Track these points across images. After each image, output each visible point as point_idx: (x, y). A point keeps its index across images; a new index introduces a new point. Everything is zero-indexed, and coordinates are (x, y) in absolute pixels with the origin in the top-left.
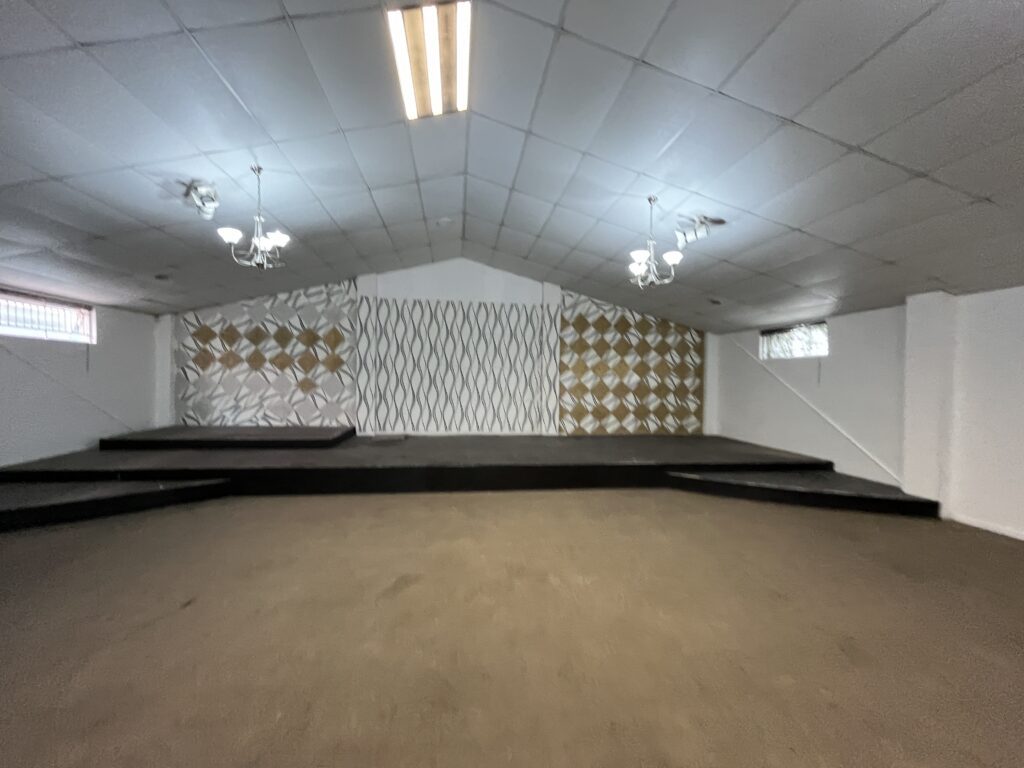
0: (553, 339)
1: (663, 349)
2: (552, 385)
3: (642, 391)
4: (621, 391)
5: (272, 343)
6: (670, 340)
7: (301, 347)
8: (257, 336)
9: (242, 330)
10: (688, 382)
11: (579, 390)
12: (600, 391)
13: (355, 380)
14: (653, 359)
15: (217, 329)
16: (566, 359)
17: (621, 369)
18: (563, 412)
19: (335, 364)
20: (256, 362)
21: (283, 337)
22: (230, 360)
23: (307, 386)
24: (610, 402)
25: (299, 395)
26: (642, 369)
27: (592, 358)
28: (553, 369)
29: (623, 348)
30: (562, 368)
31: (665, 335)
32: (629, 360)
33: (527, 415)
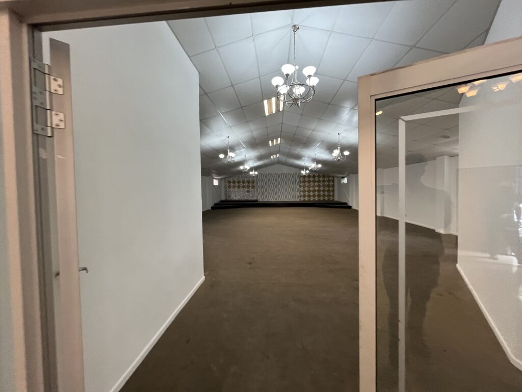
0: (298, 180)
1: (324, 181)
2: (298, 190)
3: (319, 191)
4: (314, 191)
5: (241, 183)
6: (326, 179)
7: (247, 184)
8: (239, 182)
9: (236, 181)
10: (330, 189)
11: (304, 191)
12: (309, 191)
13: (257, 191)
14: (321, 184)
15: (232, 181)
16: (301, 184)
17: (314, 186)
18: (300, 196)
19: (253, 187)
20: (239, 187)
21: (243, 182)
22: (234, 187)
23: (248, 191)
24: (311, 194)
25: (247, 193)
26: (319, 186)
27: (307, 184)
28: (298, 187)
29: (314, 182)
30: (300, 186)
31: (324, 178)
32: (316, 184)
33: (293, 197)
